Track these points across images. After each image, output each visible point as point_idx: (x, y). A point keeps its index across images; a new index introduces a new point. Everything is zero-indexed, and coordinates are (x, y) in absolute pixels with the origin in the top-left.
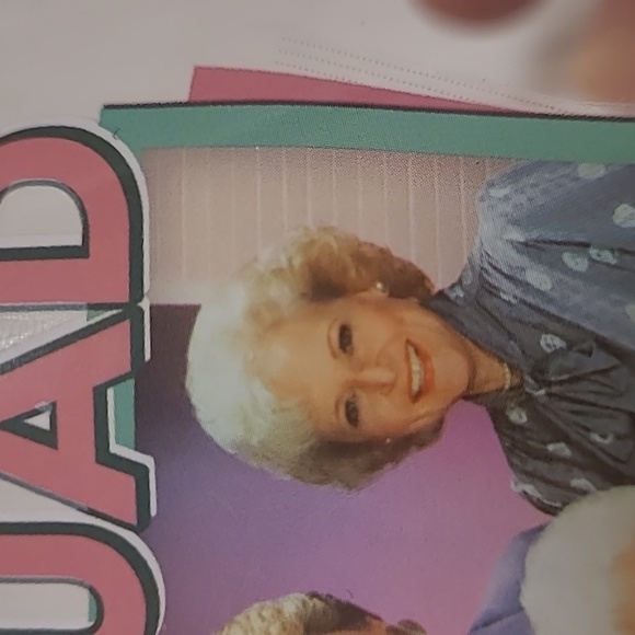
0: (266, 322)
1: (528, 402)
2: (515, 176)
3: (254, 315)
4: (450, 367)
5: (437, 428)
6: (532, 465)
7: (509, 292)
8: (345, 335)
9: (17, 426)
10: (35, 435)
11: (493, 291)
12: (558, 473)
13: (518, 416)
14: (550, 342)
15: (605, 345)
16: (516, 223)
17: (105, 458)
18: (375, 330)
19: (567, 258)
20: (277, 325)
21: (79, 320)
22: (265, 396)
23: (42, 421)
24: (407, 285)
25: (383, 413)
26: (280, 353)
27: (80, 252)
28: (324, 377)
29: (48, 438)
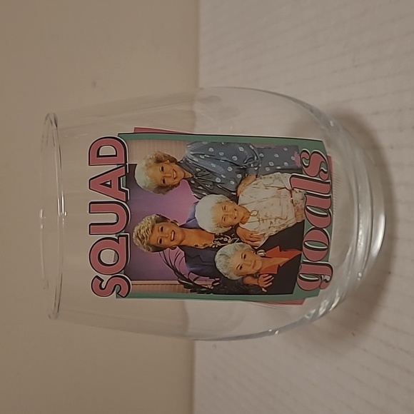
0: (148, 166)
1: (194, 180)
2: (191, 144)
3: (146, 165)
4: (181, 174)
5: (179, 184)
6: (196, 190)
7: (191, 162)
8: (162, 168)
9: (104, 184)
10: (108, 185)
11: (188, 162)
12: (200, 192)
13: (193, 182)
14: (198, 170)
15: (207, 170)
16: (192, 151)
17: (120, 189)
18: (167, 168)
19: (201, 156)
20: (150, 167)
21: (116, 166)
22: (149, 178)
23: (109, 183)
24: (173, 161)
25: (169, 181)
26: (151, 171)
27: (116, 156)
28: (159, 175)
29: (110, 186)
